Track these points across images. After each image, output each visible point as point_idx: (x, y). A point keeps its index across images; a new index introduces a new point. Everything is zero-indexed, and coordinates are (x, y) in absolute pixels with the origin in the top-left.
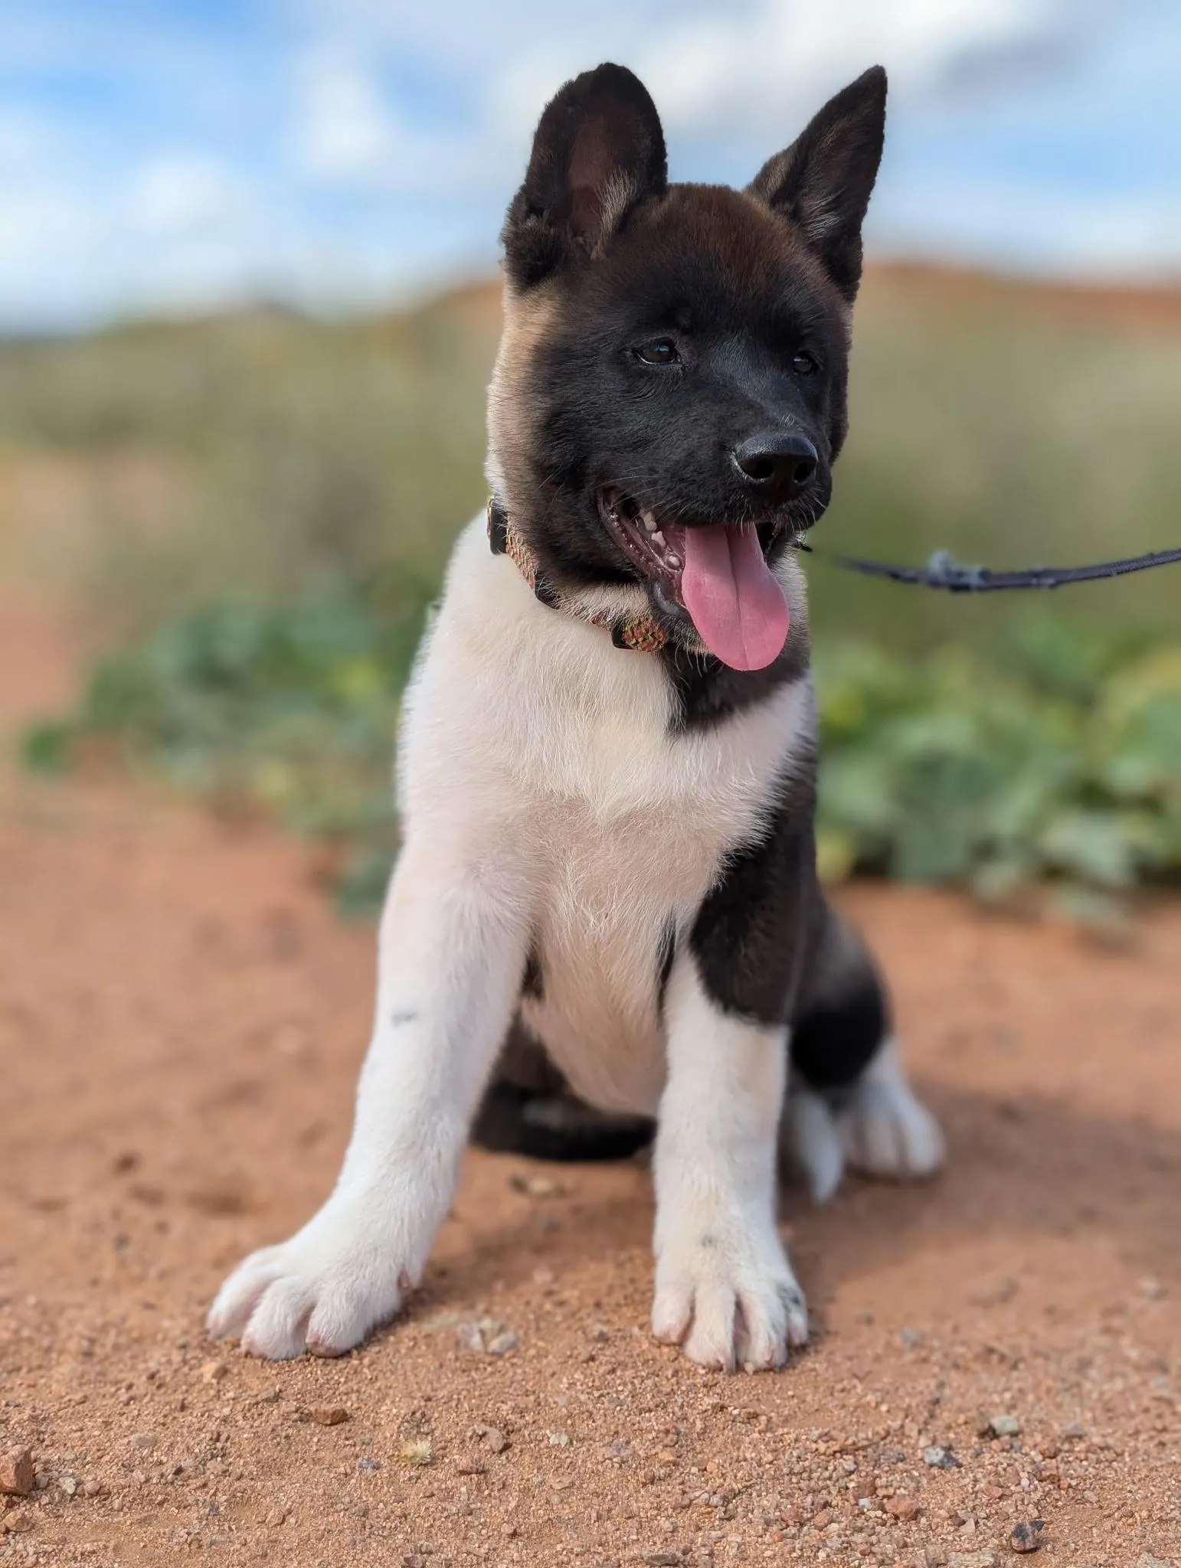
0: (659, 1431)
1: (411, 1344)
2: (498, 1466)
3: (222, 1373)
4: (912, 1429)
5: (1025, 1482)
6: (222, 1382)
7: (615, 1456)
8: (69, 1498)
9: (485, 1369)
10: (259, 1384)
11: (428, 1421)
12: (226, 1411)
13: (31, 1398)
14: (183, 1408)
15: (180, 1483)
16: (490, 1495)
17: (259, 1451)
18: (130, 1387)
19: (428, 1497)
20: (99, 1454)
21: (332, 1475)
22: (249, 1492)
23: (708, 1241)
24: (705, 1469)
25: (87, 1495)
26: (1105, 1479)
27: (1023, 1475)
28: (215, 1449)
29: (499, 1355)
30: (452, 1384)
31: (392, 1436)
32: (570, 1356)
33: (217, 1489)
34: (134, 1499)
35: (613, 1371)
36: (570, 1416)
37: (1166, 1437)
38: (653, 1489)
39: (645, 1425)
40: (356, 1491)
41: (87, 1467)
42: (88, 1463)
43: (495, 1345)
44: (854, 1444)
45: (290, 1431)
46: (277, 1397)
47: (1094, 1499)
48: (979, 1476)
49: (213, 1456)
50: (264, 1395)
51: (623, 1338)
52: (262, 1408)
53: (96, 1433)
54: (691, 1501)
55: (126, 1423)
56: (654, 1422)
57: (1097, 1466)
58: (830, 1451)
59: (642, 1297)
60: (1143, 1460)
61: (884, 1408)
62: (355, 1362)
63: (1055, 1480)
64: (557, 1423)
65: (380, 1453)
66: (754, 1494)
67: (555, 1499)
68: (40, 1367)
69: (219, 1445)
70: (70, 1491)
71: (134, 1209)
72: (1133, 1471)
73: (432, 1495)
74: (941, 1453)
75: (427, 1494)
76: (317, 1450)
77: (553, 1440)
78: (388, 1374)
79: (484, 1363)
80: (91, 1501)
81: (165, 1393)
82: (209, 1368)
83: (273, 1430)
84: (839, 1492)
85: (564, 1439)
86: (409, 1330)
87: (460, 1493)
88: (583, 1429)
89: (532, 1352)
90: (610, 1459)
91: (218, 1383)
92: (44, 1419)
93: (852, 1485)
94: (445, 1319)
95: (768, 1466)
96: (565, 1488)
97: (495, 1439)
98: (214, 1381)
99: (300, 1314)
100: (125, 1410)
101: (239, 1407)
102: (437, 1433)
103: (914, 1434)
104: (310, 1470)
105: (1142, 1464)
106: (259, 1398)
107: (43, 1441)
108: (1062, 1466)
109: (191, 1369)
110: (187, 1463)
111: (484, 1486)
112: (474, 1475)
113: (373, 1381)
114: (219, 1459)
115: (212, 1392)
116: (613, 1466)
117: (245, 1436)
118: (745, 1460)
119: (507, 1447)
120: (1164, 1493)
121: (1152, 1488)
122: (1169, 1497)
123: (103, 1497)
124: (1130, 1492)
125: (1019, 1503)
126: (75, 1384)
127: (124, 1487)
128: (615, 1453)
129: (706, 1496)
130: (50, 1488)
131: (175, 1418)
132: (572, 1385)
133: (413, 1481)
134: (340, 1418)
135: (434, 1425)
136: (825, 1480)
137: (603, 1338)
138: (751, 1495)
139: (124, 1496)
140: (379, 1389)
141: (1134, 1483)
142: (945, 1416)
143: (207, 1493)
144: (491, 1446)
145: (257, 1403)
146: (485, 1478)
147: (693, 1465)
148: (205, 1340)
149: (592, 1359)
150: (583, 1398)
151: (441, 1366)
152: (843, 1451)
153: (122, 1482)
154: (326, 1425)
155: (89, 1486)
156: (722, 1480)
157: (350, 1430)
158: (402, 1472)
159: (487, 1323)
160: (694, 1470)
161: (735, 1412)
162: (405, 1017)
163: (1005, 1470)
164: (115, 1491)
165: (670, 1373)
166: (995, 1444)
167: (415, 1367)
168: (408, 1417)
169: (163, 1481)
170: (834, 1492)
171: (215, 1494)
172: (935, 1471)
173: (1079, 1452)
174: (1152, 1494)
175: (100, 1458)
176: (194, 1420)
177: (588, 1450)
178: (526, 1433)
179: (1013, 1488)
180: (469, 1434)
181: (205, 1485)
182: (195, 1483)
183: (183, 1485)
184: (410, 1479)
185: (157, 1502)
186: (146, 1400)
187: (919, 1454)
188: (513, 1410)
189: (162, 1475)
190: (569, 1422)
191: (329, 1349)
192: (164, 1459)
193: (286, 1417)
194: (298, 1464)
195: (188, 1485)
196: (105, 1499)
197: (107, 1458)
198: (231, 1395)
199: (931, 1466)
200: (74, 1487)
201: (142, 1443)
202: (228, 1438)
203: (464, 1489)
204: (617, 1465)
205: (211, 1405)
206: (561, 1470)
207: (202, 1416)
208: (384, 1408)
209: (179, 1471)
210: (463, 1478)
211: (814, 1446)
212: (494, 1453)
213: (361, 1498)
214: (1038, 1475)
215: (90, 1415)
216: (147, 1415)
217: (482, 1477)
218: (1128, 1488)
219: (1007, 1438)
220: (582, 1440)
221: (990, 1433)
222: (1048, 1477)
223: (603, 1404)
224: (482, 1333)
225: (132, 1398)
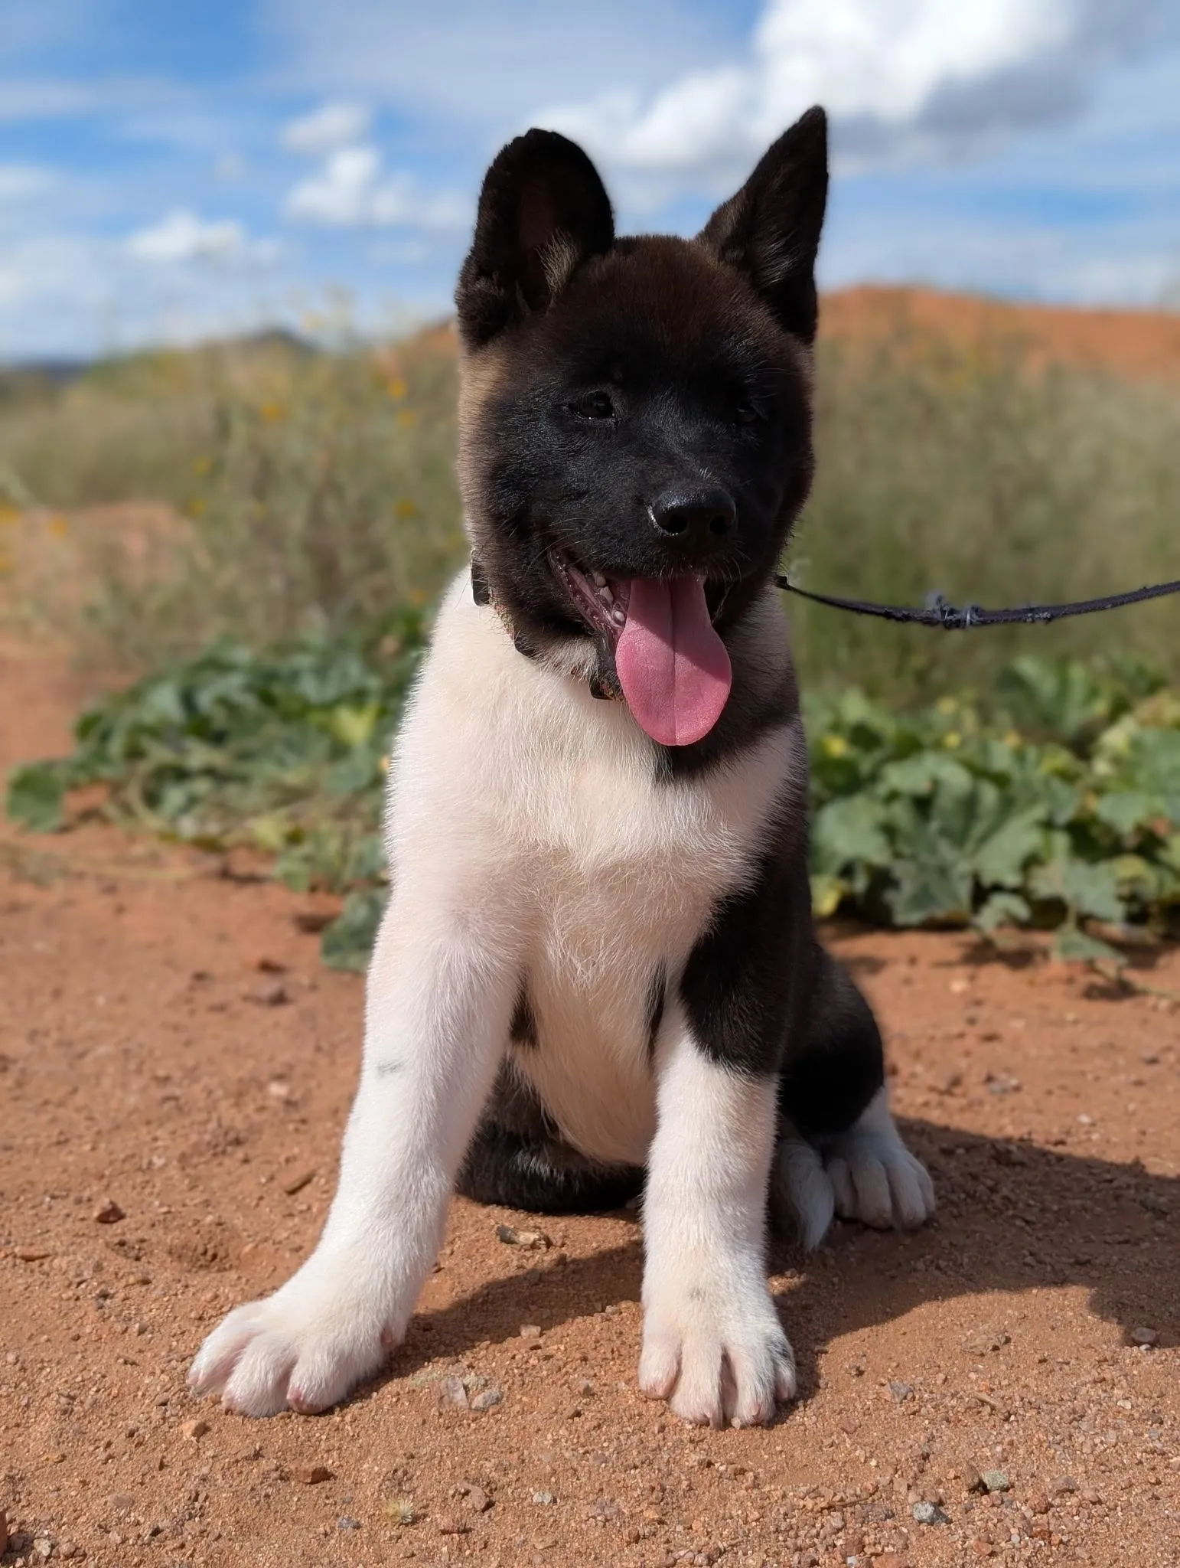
0: (644, 1489)
1: (394, 1400)
2: (478, 1522)
3: (202, 1430)
4: (900, 1486)
5: (1015, 1539)
6: (202, 1439)
7: (599, 1515)
8: (44, 1560)
9: (469, 1425)
10: (237, 1441)
11: (410, 1479)
12: (205, 1470)
13: (8, 1457)
14: (162, 1466)
15: (156, 1544)
16: (471, 1555)
17: (238, 1510)
18: (109, 1445)
19: (408, 1557)
20: (75, 1514)
21: (311, 1536)
22: (227, 1553)
23: (696, 1293)
24: (691, 1528)
25: (62, 1557)
26: (1097, 1534)
27: (1013, 1531)
28: (193, 1508)
29: (484, 1411)
30: (435, 1441)
31: (373, 1494)
32: (556, 1412)
33: (195, 1550)
34: (110, 1561)
35: (599, 1426)
36: (554, 1472)
37: (1159, 1490)
38: (637, 1548)
39: (630, 1482)
40: (335, 1552)
41: (63, 1528)
42: (64, 1524)
43: (478, 1401)
44: (842, 1500)
45: (270, 1490)
46: (257, 1455)
47: (1085, 1556)
48: (969, 1532)
49: (191, 1517)
50: (245, 1454)
51: (609, 1393)
52: (242, 1466)
53: (73, 1493)
54: (676, 1560)
55: (104, 1483)
56: (639, 1480)
57: (1088, 1521)
58: (817, 1508)
59: (629, 1350)
60: (1136, 1515)
61: (873, 1463)
62: (338, 1419)
63: (1047, 1535)
64: (540, 1480)
65: (361, 1512)
66: (740, 1553)
67: (537, 1559)
68: (18, 1425)
69: (197, 1505)
70: (45, 1553)
71: (116, 1262)
72: (1125, 1524)
73: (413, 1555)
74: (931, 1509)
75: (409, 1554)
76: (297, 1510)
77: (537, 1498)
78: (370, 1432)
79: (468, 1419)
80: (66, 1563)
81: (144, 1451)
82: (188, 1426)
83: (253, 1489)
84: (827, 1549)
85: (548, 1498)
86: (393, 1386)
87: (441, 1553)
88: (567, 1487)
89: (517, 1408)
90: (594, 1517)
91: (198, 1441)
92: (21, 1479)
93: (839, 1543)
94: (430, 1375)
95: (754, 1524)
96: (548, 1548)
97: (477, 1498)
98: (194, 1439)
99: (281, 1370)
100: (103, 1468)
101: (218, 1466)
102: (419, 1492)
103: (904, 1489)
104: (289, 1531)
105: (1134, 1518)
106: (239, 1457)
107: (20, 1501)
108: (1053, 1521)
109: (171, 1427)
110: (164, 1523)
111: (466, 1546)
112: (455, 1535)
113: (354, 1438)
114: (197, 1519)
115: (192, 1451)
116: (597, 1525)
117: (224, 1495)
118: (731, 1518)
119: (489, 1505)
120: (1157, 1548)
121: (1144, 1544)
122: (1162, 1552)
123: (78, 1559)
124: (1123, 1547)
125: (1009, 1560)
126: (52, 1443)
127: (100, 1549)
128: (599, 1511)
129: (690, 1555)
130: (25, 1549)
131: (153, 1477)
132: (556, 1442)
133: (393, 1541)
134: (321, 1476)
135: (415, 1483)
136: (812, 1537)
137: (588, 1392)
138: (737, 1553)
139: (100, 1558)
140: (361, 1446)
141: (1126, 1538)
142: (934, 1470)
143: (184, 1554)
144: (473, 1505)
145: (237, 1461)
146: (467, 1537)
147: (679, 1522)
148: (186, 1397)
149: (578, 1414)
150: (567, 1455)
151: (424, 1422)
152: (830, 1508)
153: (98, 1543)
154: (307, 1484)
155: (65, 1548)
156: (707, 1539)
157: (331, 1489)
158: (383, 1532)
159: (471, 1379)
160: (680, 1528)
161: (722, 1468)
162: (387, 1069)
163: (995, 1525)
164: (91, 1553)
165: (656, 1429)
166: (985, 1499)
167: (398, 1424)
168: (390, 1475)
169: (139, 1542)
170: (821, 1550)
171: (192, 1556)
172: (924, 1527)
173: (1071, 1506)
174: (1145, 1549)
175: (76, 1519)
176: (173, 1479)
177: (572, 1509)
178: (510, 1491)
179: (1003, 1544)
180: (451, 1492)
181: (182, 1546)
182: (171, 1545)
183: (160, 1546)
184: (391, 1538)
185: (133, 1564)
186: (125, 1458)
187: (908, 1510)
188: (497, 1468)
189: (139, 1536)
190: (553, 1479)
191: (310, 1406)
192: (142, 1520)
193: (265, 1476)
194: (277, 1524)
195: (165, 1546)
196: (80, 1562)
197: (82, 1519)
198: (210, 1453)
199: (921, 1522)
200: (48, 1550)
201: (119, 1503)
202: (207, 1497)
203: (445, 1549)
204: (600, 1524)
205: (190, 1463)
206: (545, 1529)
207: (181, 1475)
208: (365, 1466)
209: (156, 1532)
210: (445, 1538)
211: (802, 1503)
212: (477, 1511)
213: (340, 1559)
214: (1029, 1529)
215: (67, 1474)
216: (125, 1475)
217: (463, 1536)
218: (1121, 1544)
219: (997, 1492)
220: (565, 1498)
221: (981, 1488)
222: (1039, 1533)
223: (587, 1460)
224: (466, 1388)
225: (110, 1457)
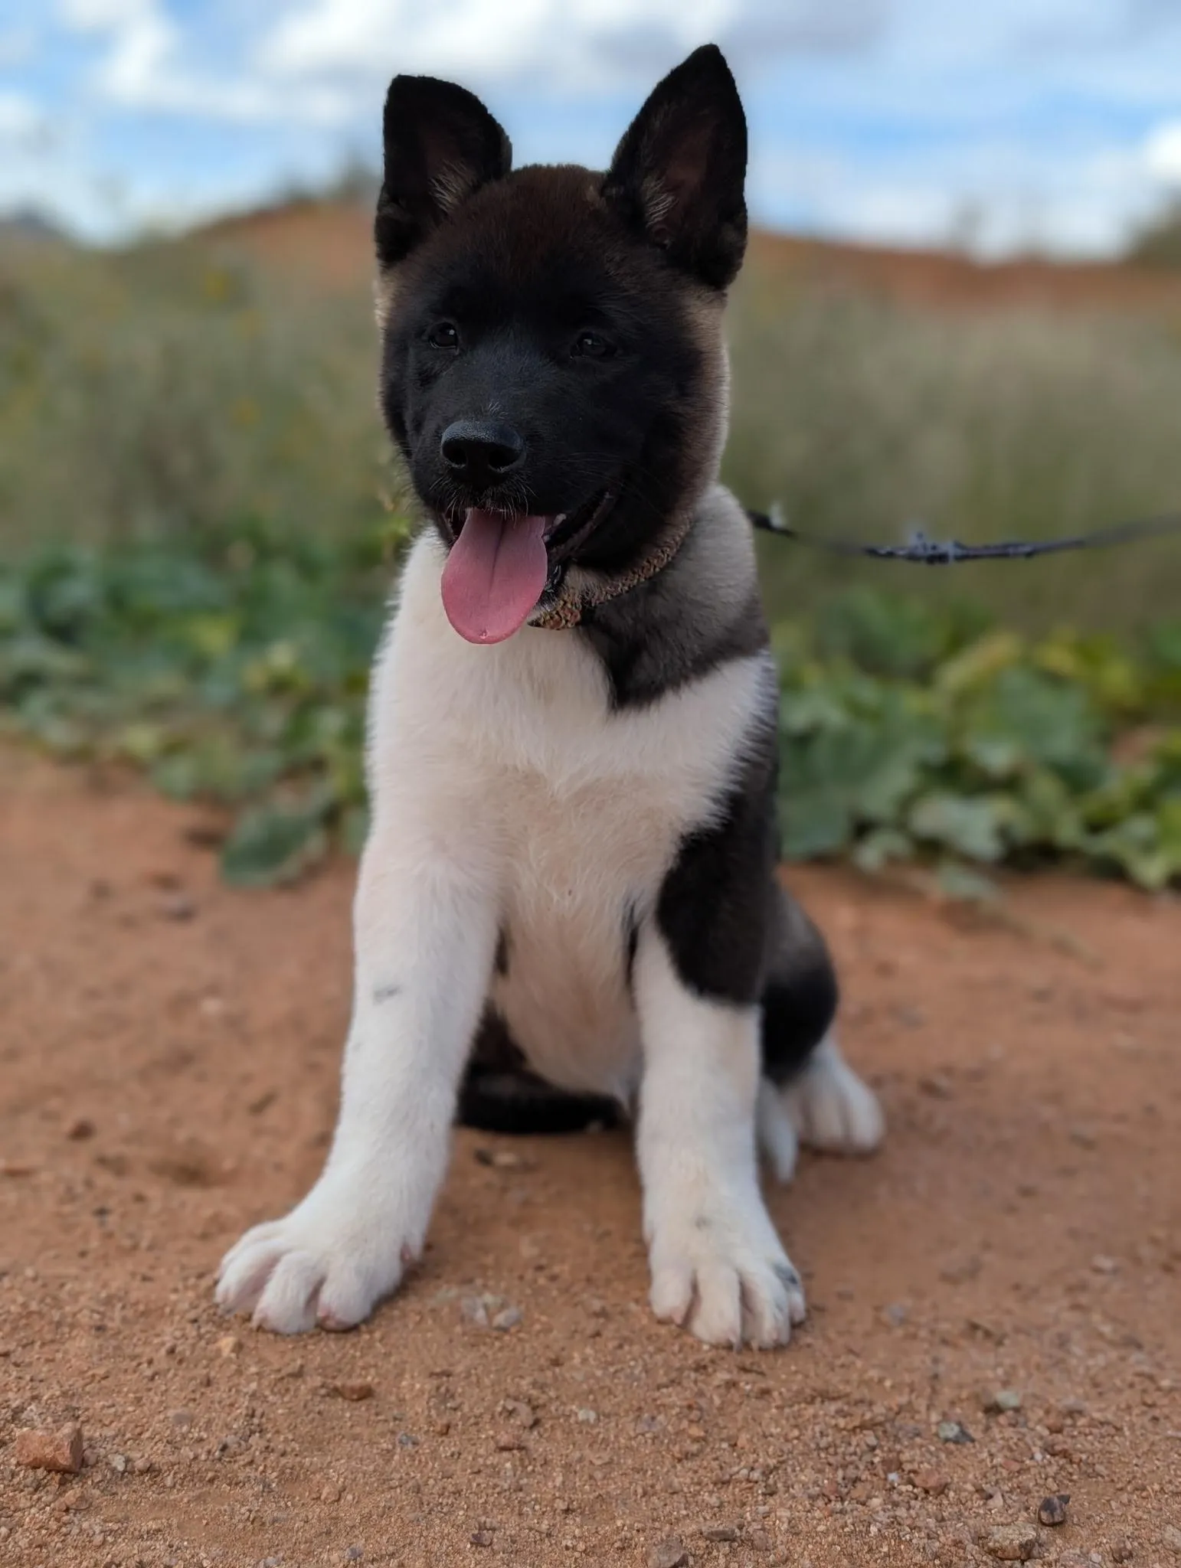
0: (681, 1407)
1: (418, 1318)
2: (531, 1438)
3: (239, 1347)
4: (921, 1404)
5: (1038, 1456)
6: (241, 1356)
7: (647, 1432)
8: (120, 1475)
9: (493, 1344)
10: (280, 1358)
11: (453, 1397)
12: (254, 1386)
13: (53, 1373)
14: (208, 1383)
15: (227, 1460)
16: (533, 1471)
17: (295, 1427)
18: (150, 1362)
19: (476, 1473)
20: (138, 1430)
21: (375, 1451)
22: (298, 1469)
23: (701, 1223)
24: (736, 1445)
25: (137, 1473)
26: (1110, 1453)
27: (1035, 1449)
28: (252, 1424)
29: (504, 1330)
30: (463, 1361)
31: (423, 1411)
32: (576, 1331)
33: (265, 1466)
34: (185, 1476)
35: (620, 1346)
36: (591, 1391)
37: (1157, 1412)
38: (689, 1464)
39: (667, 1401)
40: (401, 1467)
41: (129, 1443)
42: (129, 1439)
43: (500, 1319)
44: (872, 1419)
45: (322, 1407)
46: (299, 1374)
47: (1105, 1472)
48: (994, 1450)
49: (252, 1432)
50: (290, 1369)
51: (622, 1313)
52: (288, 1383)
53: (130, 1409)
54: (731, 1476)
55: (157, 1399)
56: (674, 1397)
57: (1102, 1440)
58: (850, 1427)
59: (644, 1277)
60: (1142, 1435)
61: (888, 1383)
62: (366, 1337)
63: (1065, 1454)
64: (581, 1398)
65: (415, 1429)
66: (789, 1470)
67: (599, 1475)
68: (53, 1341)
69: (256, 1421)
70: (121, 1468)
71: (104, 1179)
72: (1134, 1446)
73: (479, 1472)
74: (956, 1429)
75: (476, 1470)
76: (352, 1426)
77: (582, 1415)
78: (401, 1349)
79: (490, 1337)
80: (142, 1478)
81: (187, 1367)
82: (226, 1343)
83: (305, 1406)
84: (866, 1467)
85: (592, 1416)
86: (411, 1304)
87: (506, 1469)
88: (607, 1406)
89: (537, 1327)
90: (643, 1435)
91: (238, 1358)
92: (73, 1395)
93: (876, 1460)
94: (444, 1294)
95: (795, 1442)
96: (606, 1464)
97: (525, 1415)
98: (233, 1355)
99: (310, 1289)
100: (150, 1385)
101: (265, 1382)
102: (466, 1408)
103: (923, 1409)
104: (352, 1446)
105: (1141, 1438)
106: (283, 1373)
107: (78, 1417)
108: (1069, 1440)
109: (207, 1344)
110: (230, 1439)
111: (527, 1462)
112: (515, 1452)
113: (388, 1355)
114: (257, 1435)
115: (234, 1367)
116: (646, 1442)
117: (280, 1411)
118: (772, 1435)
119: (536, 1423)
120: (1168, 1466)
121: (1157, 1462)
122: (1175, 1470)
123: (154, 1474)
124: (1136, 1465)
125: (1038, 1476)
126: (95, 1359)
127: (173, 1465)
128: (646, 1429)
129: (745, 1472)
130: (100, 1464)
131: (203, 1394)
132: (584, 1361)
133: (456, 1457)
134: (365, 1394)
135: (459, 1400)
136: (851, 1455)
137: (602, 1314)
138: (786, 1469)
139: (175, 1473)
140: (395, 1365)
141: (1138, 1457)
142: (947, 1393)
143: (256, 1470)
144: (522, 1422)
145: (282, 1378)
146: (527, 1453)
147: (722, 1440)
148: (215, 1314)
149: (598, 1334)
150: (599, 1373)
151: (451, 1341)
152: (862, 1427)
153: (172, 1459)
154: (353, 1400)
155: (140, 1464)
156: (755, 1456)
157: (377, 1406)
158: (441, 1448)
159: (488, 1298)
160: (725, 1445)
161: (748, 1387)
162: (386, 993)
163: (1016, 1444)
164: (166, 1468)
165: (676, 1348)
166: (1002, 1419)
167: (425, 1342)
168: (433, 1393)
169: (211, 1457)
170: (862, 1467)
171: (264, 1471)
172: (951, 1446)
173: (1083, 1426)
174: (1158, 1468)
175: (140, 1434)
176: (225, 1396)
177: (617, 1425)
178: (553, 1408)
179: (1028, 1462)
180: (499, 1409)
181: (251, 1463)
182: (243, 1459)
183: (230, 1462)
184: (452, 1455)
185: (207, 1479)
186: (170, 1375)
187: (934, 1429)
188: (534, 1384)
189: (209, 1452)
190: (591, 1397)
191: (339, 1323)
192: (204, 1435)
193: (314, 1392)
194: (337, 1440)
195: (235, 1461)
196: (155, 1477)
197: (147, 1435)
198: (253, 1369)
199: (947, 1440)
200: (124, 1465)
201: (180, 1420)
202: (262, 1415)
203: (508, 1465)
204: (650, 1441)
205: (235, 1380)
206: (596, 1446)
207: (230, 1390)
208: (404, 1383)
209: (224, 1448)
210: (506, 1454)
211: (833, 1422)
212: (525, 1428)
213: (408, 1474)
214: (1050, 1450)
215: (116, 1390)
216: (175, 1390)
217: (524, 1452)
218: (1134, 1462)
219: (1010, 1413)
220: (608, 1416)
221: (994, 1410)
222: (1060, 1452)
223: (619, 1378)
224: (486, 1307)
225: (156, 1374)
